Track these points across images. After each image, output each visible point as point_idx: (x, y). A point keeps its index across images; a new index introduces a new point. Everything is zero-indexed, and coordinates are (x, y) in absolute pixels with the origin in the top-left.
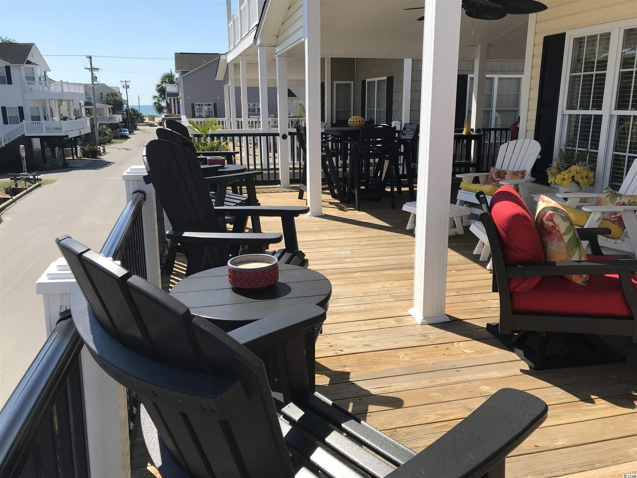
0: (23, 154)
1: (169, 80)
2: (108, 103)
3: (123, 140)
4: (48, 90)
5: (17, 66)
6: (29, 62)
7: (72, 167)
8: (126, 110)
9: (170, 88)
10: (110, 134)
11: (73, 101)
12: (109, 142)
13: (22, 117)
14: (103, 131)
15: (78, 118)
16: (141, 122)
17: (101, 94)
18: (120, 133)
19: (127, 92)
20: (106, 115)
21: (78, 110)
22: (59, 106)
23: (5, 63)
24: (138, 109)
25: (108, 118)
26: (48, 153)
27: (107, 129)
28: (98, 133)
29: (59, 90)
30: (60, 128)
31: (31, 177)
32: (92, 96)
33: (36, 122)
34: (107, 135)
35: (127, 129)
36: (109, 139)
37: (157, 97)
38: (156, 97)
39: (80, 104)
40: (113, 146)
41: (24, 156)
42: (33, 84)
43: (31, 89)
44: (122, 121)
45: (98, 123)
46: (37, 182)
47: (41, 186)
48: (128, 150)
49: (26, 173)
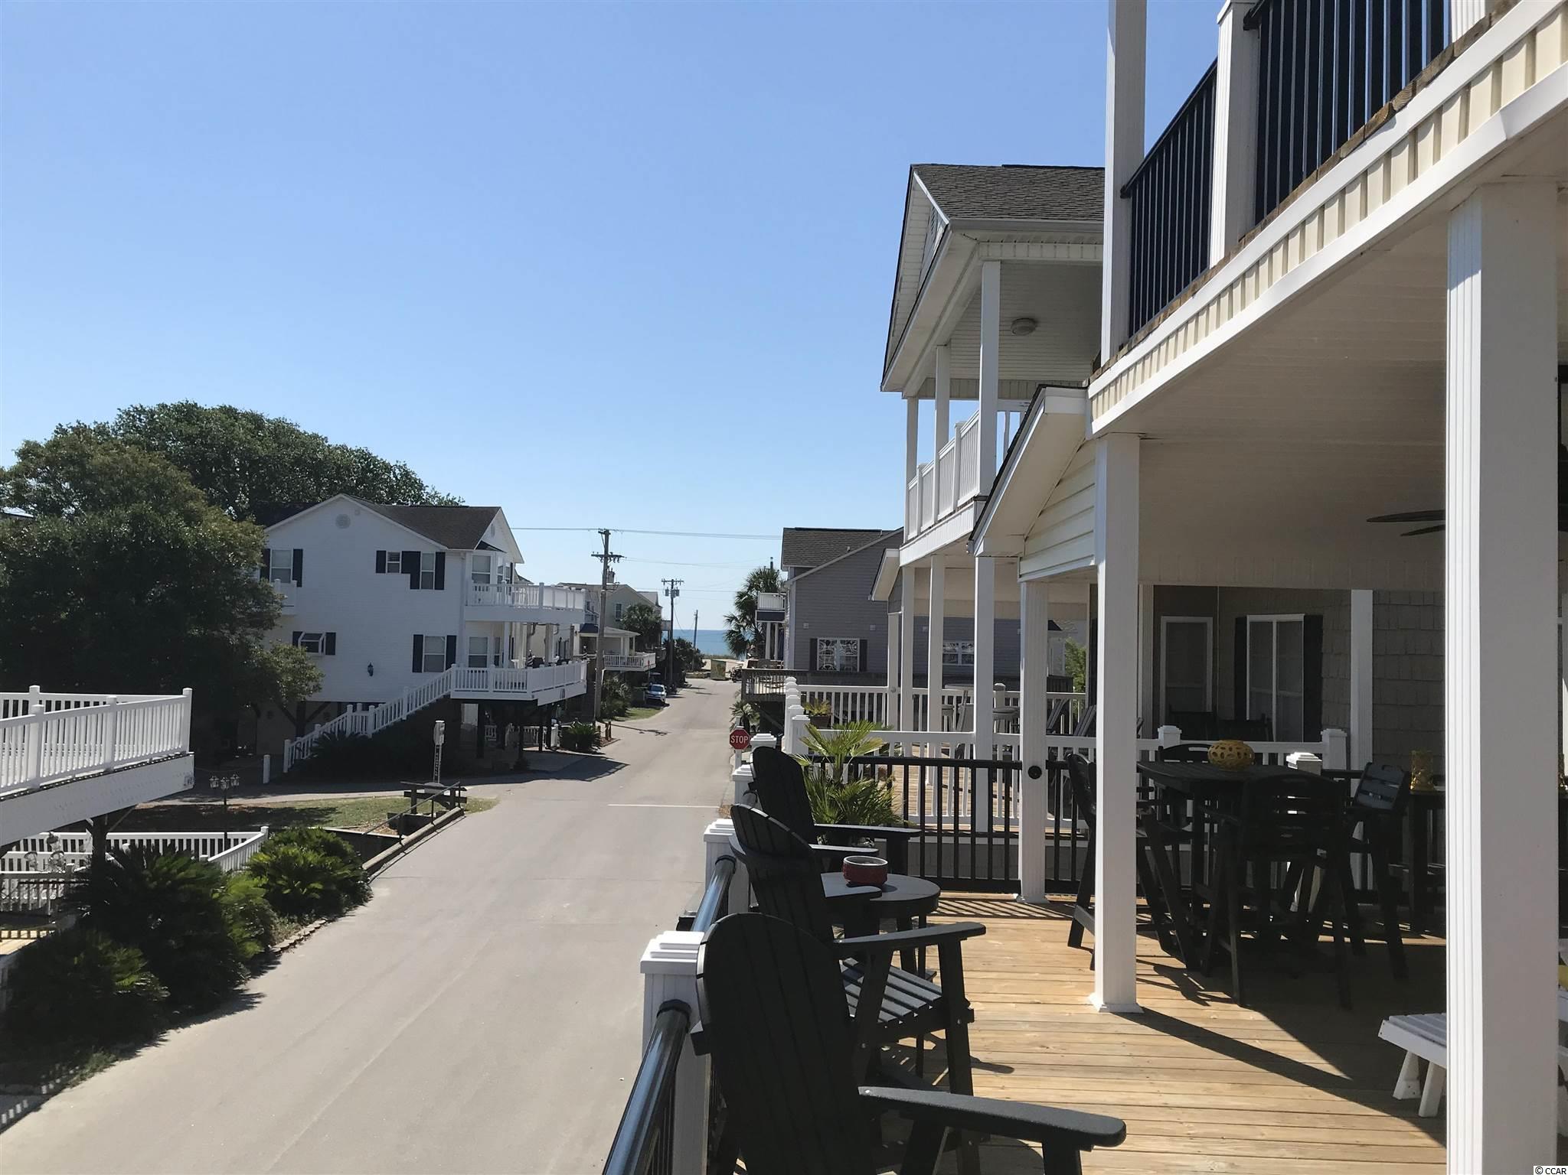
0: (440, 740)
1: (765, 584)
2: (631, 628)
3: (653, 710)
4: (513, 601)
5: (459, 553)
6: (484, 546)
7: (534, 771)
8: (666, 642)
9: (766, 602)
10: (626, 694)
11: (558, 625)
12: (622, 713)
13: (451, 659)
14: (611, 689)
15: (563, 663)
16: (696, 670)
17: (619, 606)
18: (648, 693)
19: (672, 604)
20: (622, 652)
21: (565, 643)
22: (529, 636)
23: (437, 546)
24: (692, 640)
25: (626, 660)
26: (491, 737)
27: (621, 684)
28: (600, 693)
29: (534, 603)
30: (523, 684)
31: (447, 793)
32: (598, 612)
33: (478, 669)
34: (617, 698)
35: (662, 686)
36: (621, 708)
37: (736, 619)
38: (734, 618)
39: (572, 628)
40: (629, 722)
41: (441, 744)
42: (483, 590)
43: (480, 600)
44: (655, 666)
45: (603, 671)
46: (457, 804)
47: (463, 814)
48: (660, 733)
49: (439, 784)
